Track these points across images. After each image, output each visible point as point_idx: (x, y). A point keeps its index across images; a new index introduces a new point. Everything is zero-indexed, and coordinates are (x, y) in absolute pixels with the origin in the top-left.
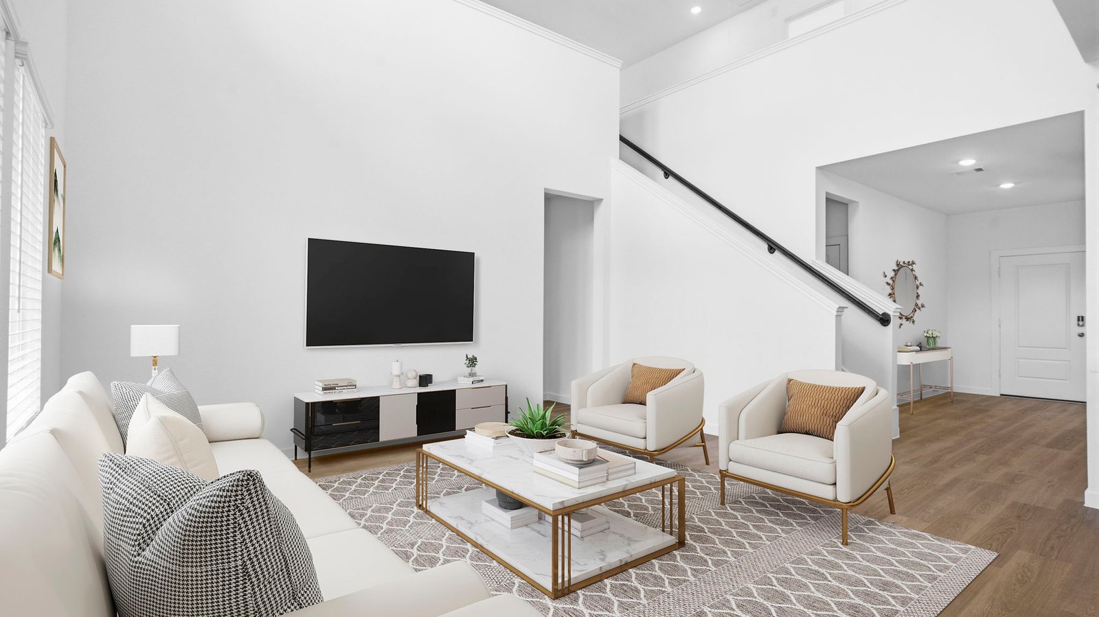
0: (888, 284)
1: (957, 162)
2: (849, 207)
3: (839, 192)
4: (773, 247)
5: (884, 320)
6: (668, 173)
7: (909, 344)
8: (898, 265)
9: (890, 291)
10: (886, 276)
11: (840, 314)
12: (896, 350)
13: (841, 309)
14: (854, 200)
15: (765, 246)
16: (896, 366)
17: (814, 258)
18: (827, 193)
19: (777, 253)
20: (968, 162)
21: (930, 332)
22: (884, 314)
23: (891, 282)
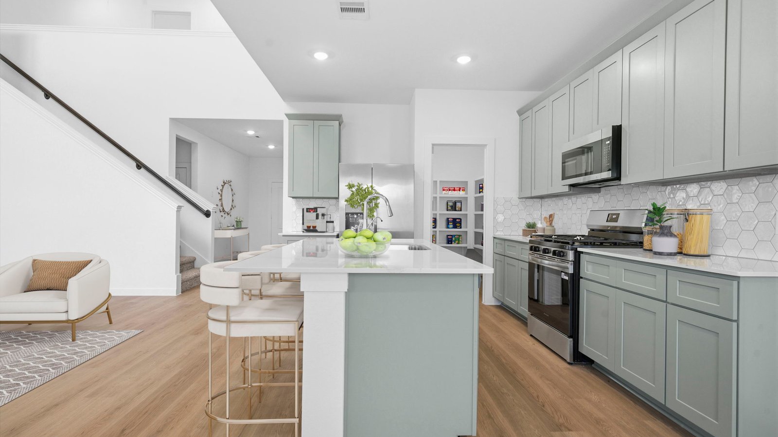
0: (219, 193)
1: (246, 131)
2: (192, 145)
3: (186, 135)
4: (140, 165)
5: (207, 214)
6: (48, 95)
7: (229, 225)
8: (224, 182)
9: (220, 198)
10: (218, 189)
11: (179, 210)
12: (214, 229)
13: (179, 207)
14: (195, 141)
15: (134, 164)
16: (214, 239)
17: (168, 176)
18: (177, 135)
19: (143, 170)
20: (251, 133)
21: (238, 218)
22: (208, 211)
23: (220, 193)
